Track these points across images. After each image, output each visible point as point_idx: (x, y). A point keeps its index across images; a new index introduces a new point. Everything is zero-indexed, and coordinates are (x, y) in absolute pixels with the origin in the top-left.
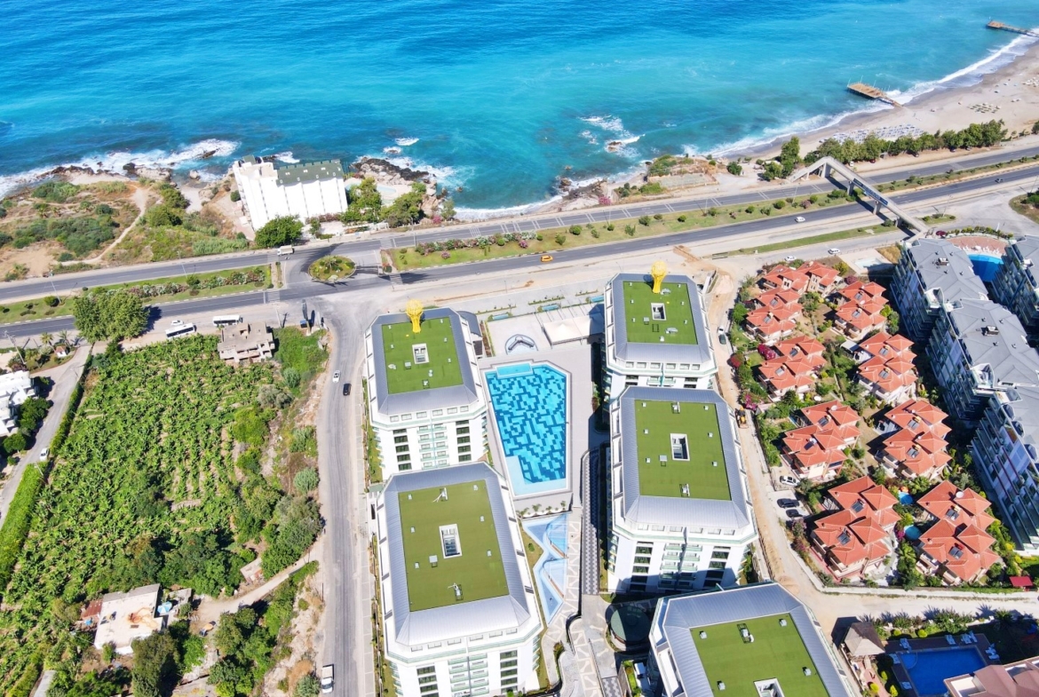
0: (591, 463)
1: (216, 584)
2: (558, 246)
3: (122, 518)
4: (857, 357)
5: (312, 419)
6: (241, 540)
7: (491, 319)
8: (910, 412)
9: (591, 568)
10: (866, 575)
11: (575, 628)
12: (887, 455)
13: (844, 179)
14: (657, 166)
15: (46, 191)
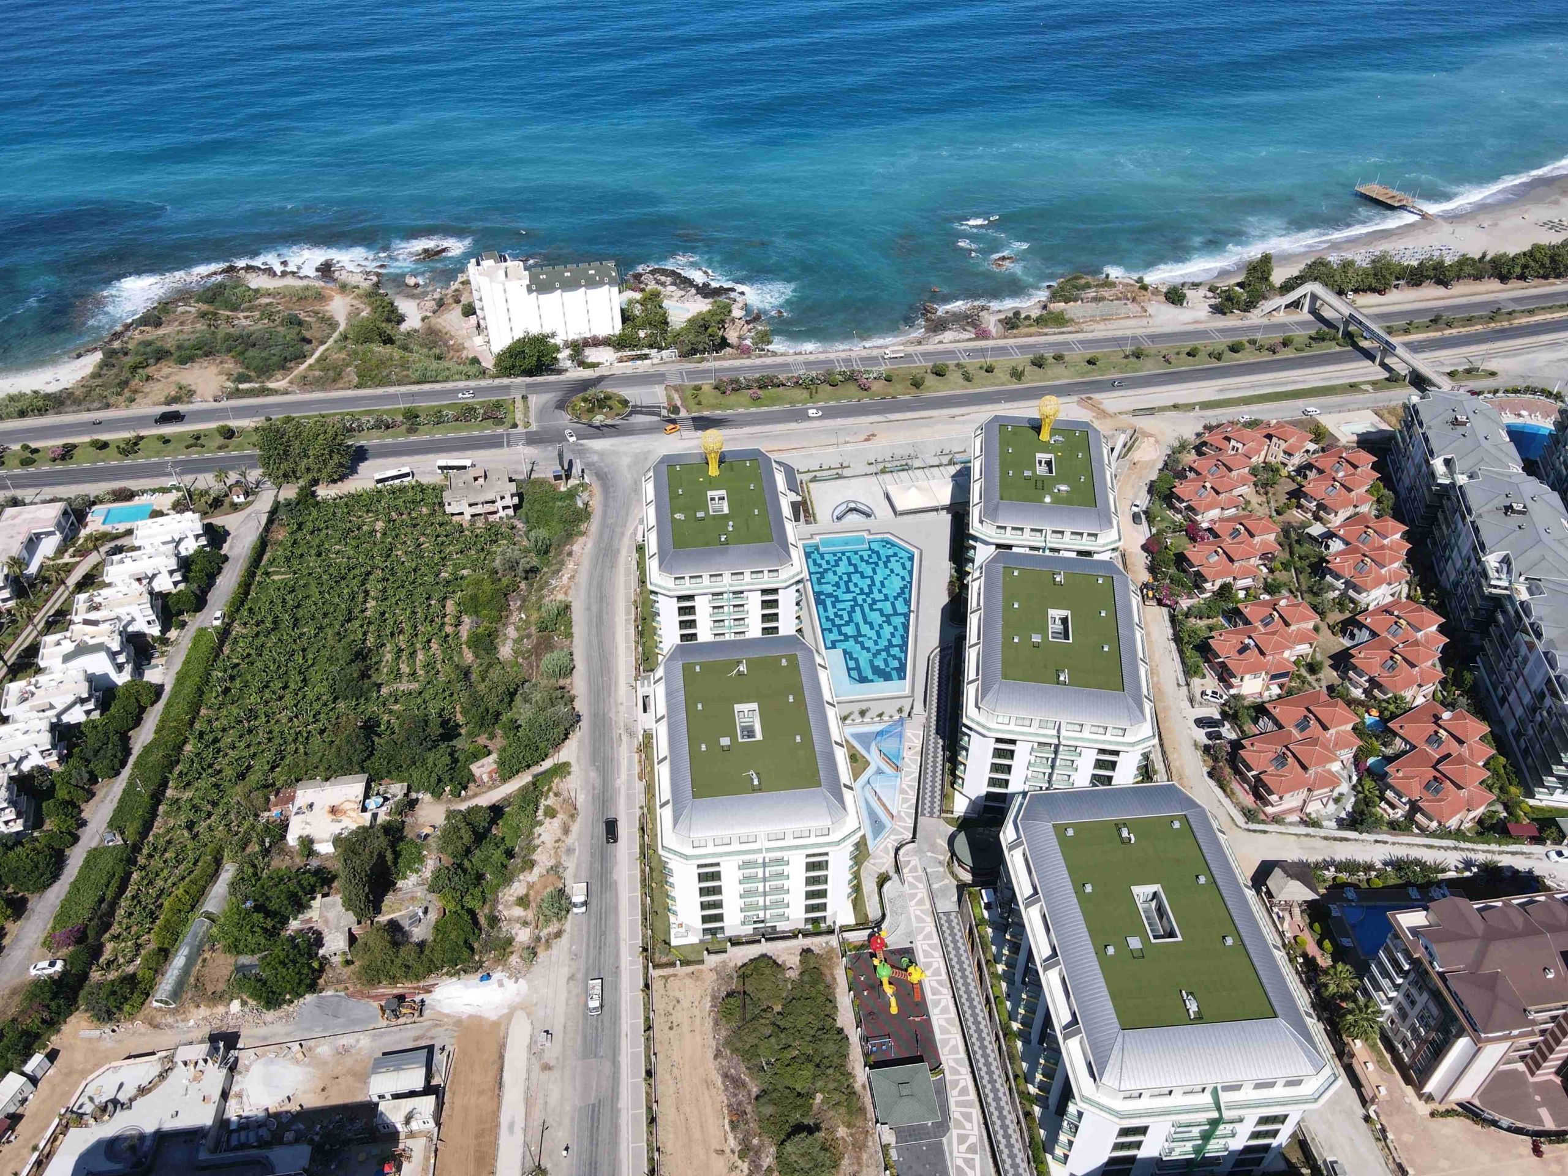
0: (940, 662)
1: (440, 780)
2: (914, 390)
3: (318, 699)
4: (1327, 547)
5: (566, 593)
6: (470, 734)
7: (814, 480)
8: (1392, 614)
9: (933, 787)
10: (1308, 815)
11: (907, 854)
12: (1355, 668)
13: (1337, 315)
14: (1062, 289)
15: (213, 295)
